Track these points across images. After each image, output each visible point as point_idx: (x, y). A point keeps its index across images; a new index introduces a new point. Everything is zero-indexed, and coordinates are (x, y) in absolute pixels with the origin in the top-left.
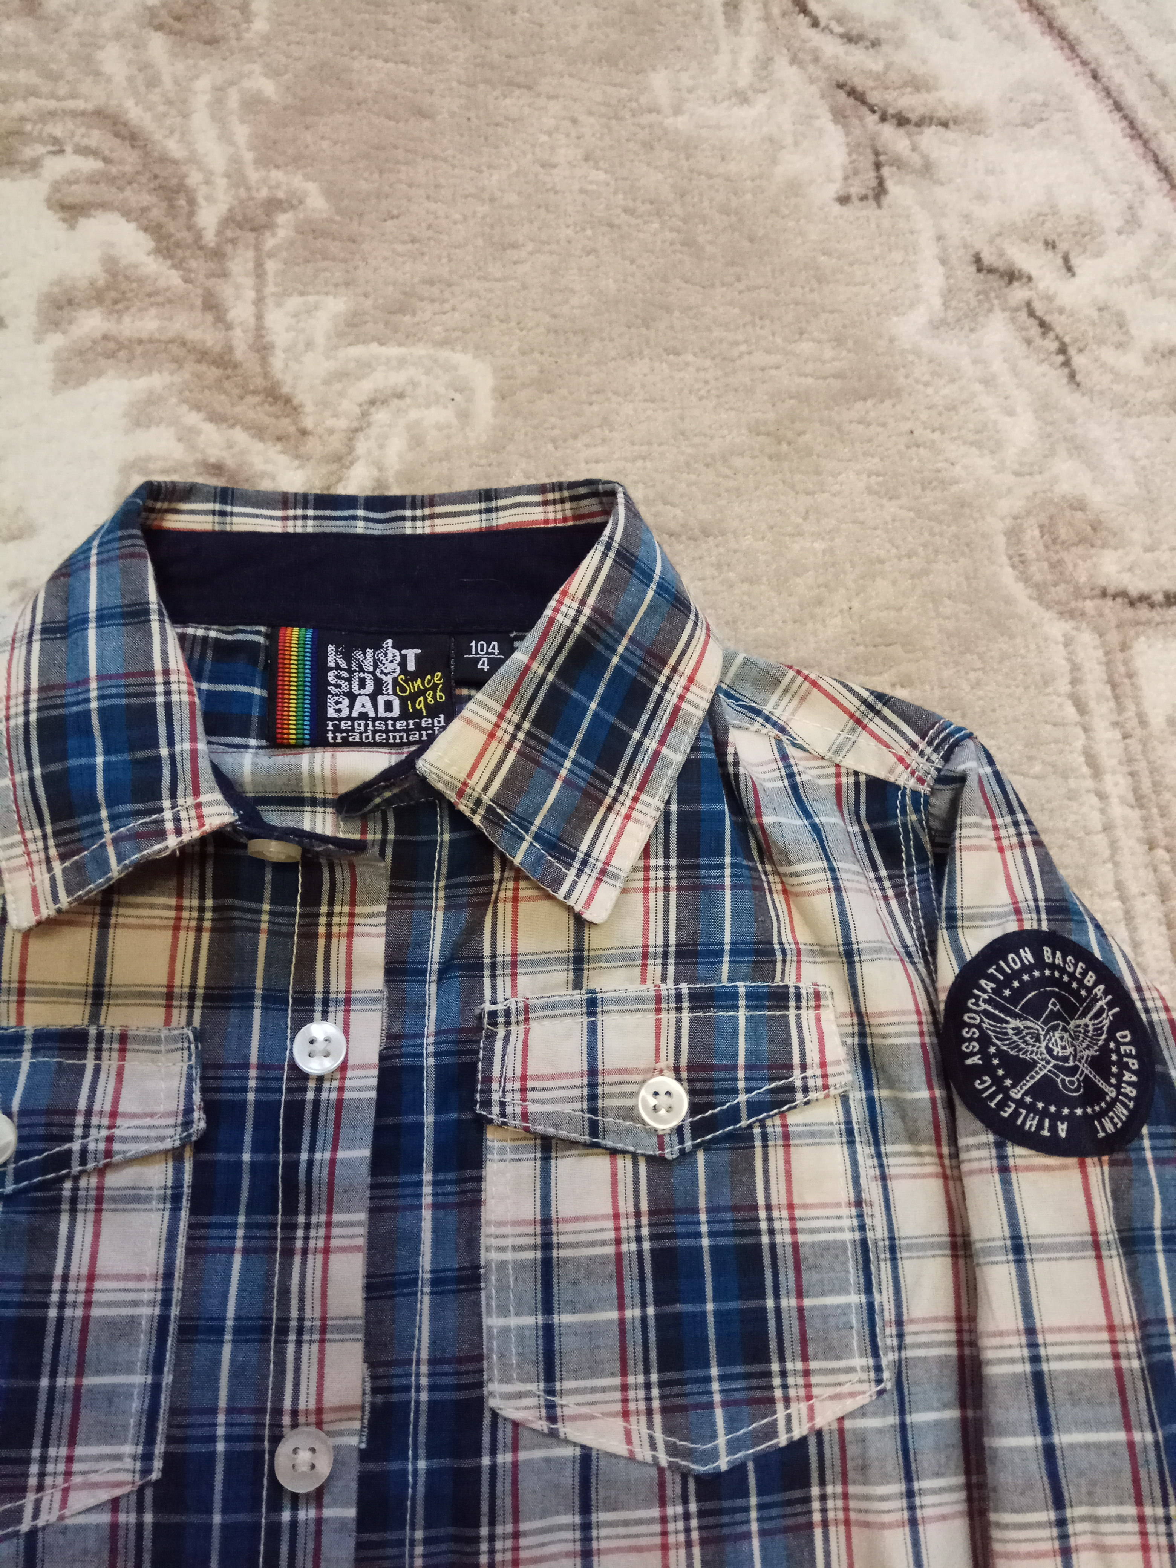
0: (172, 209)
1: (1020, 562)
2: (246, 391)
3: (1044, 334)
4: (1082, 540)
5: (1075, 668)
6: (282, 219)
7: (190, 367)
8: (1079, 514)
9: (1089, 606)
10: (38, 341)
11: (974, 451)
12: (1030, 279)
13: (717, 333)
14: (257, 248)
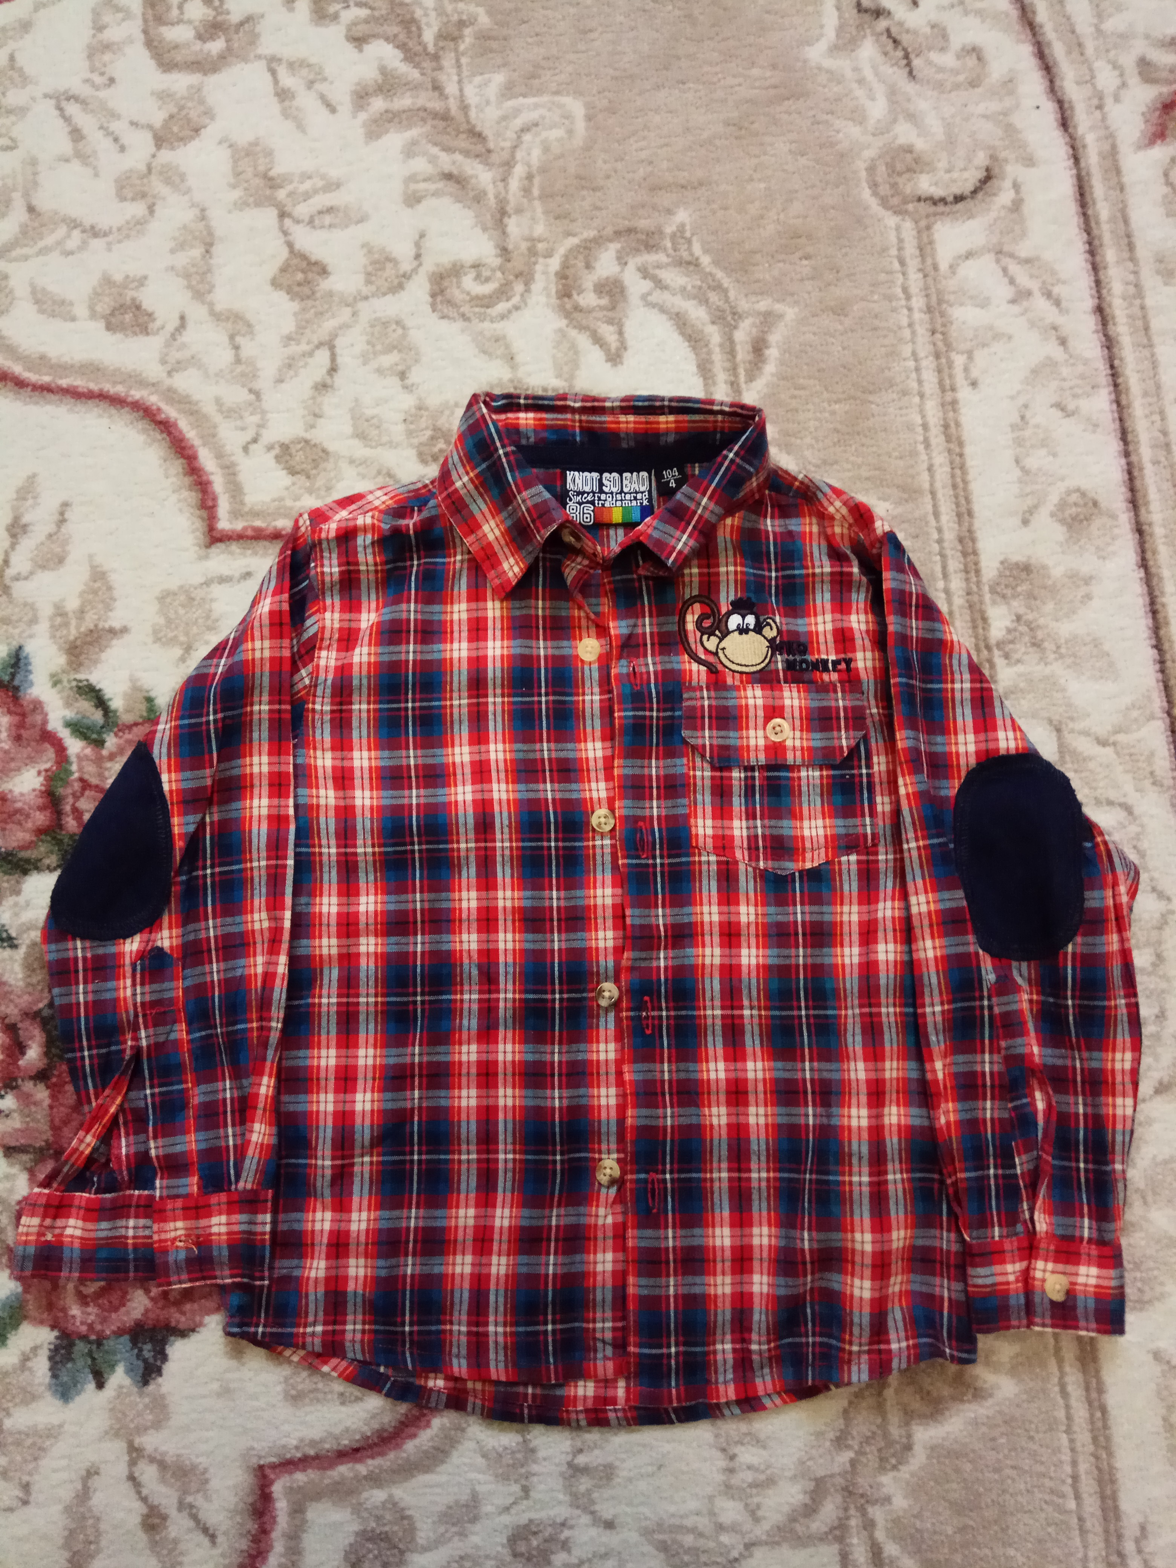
0: (409, 32)
1: (874, 185)
2: (458, 132)
3: (896, 48)
4: (909, 170)
5: (900, 241)
6: (467, 31)
7: (430, 122)
8: (908, 156)
9: (910, 207)
10: (354, 117)
11: (851, 123)
12: (889, 13)
13: (706, 68)
14: (456, 50)
